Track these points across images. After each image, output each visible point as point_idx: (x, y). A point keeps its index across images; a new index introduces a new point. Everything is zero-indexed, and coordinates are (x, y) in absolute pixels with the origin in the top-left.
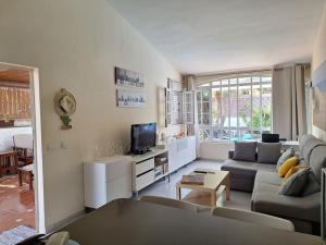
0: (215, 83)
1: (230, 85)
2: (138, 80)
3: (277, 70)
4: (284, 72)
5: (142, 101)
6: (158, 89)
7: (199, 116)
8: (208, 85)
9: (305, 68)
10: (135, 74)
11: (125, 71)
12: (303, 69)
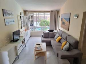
0: (34, 14)
1: (39, 15)
2: (11, 14)
3: (52, 12)
4: (53, 12)
5: (13, 21)
6: (18, 16)
7: (30, 24)
8: (32, 14)
9: (58, 12)
10: (10, 11)
11: (7, 10)
12: (57, 12)
